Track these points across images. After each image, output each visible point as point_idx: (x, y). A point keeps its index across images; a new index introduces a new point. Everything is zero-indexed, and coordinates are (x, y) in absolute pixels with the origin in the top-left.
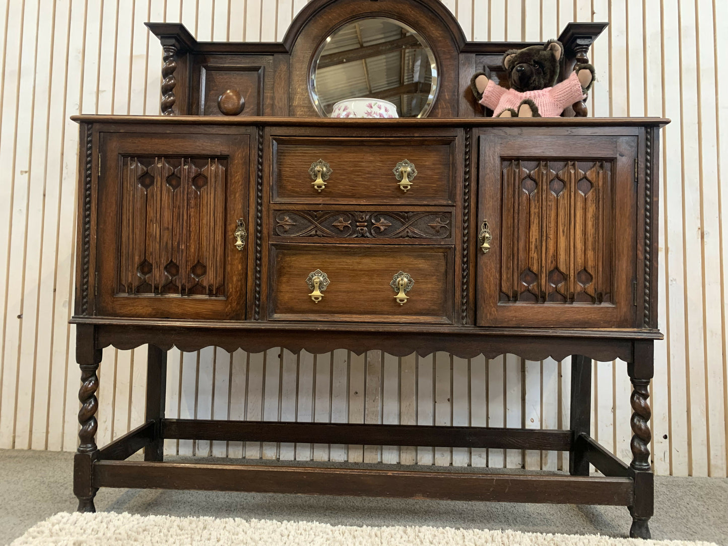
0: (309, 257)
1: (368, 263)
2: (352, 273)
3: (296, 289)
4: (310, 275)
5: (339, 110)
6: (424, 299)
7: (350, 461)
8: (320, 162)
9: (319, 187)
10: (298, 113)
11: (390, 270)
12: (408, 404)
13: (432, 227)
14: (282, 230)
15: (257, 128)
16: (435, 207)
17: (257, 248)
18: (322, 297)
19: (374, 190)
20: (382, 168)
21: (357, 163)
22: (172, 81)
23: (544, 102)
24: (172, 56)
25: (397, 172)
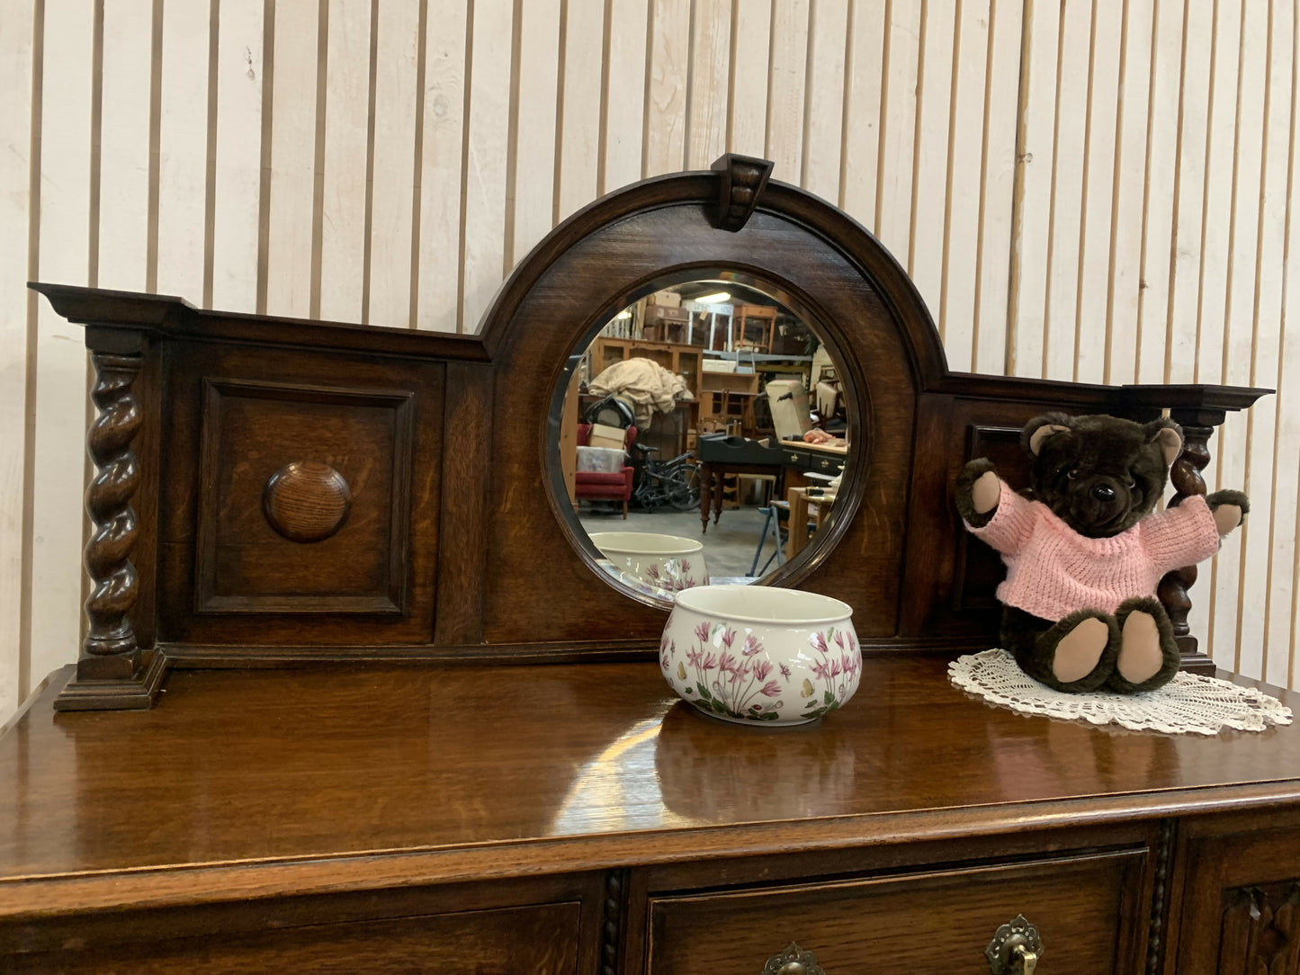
8: (792, 952)
10: (512, 533)
20: (959, 945)
21: (894, 940)
24: (126, 390)
25: (995, 953)
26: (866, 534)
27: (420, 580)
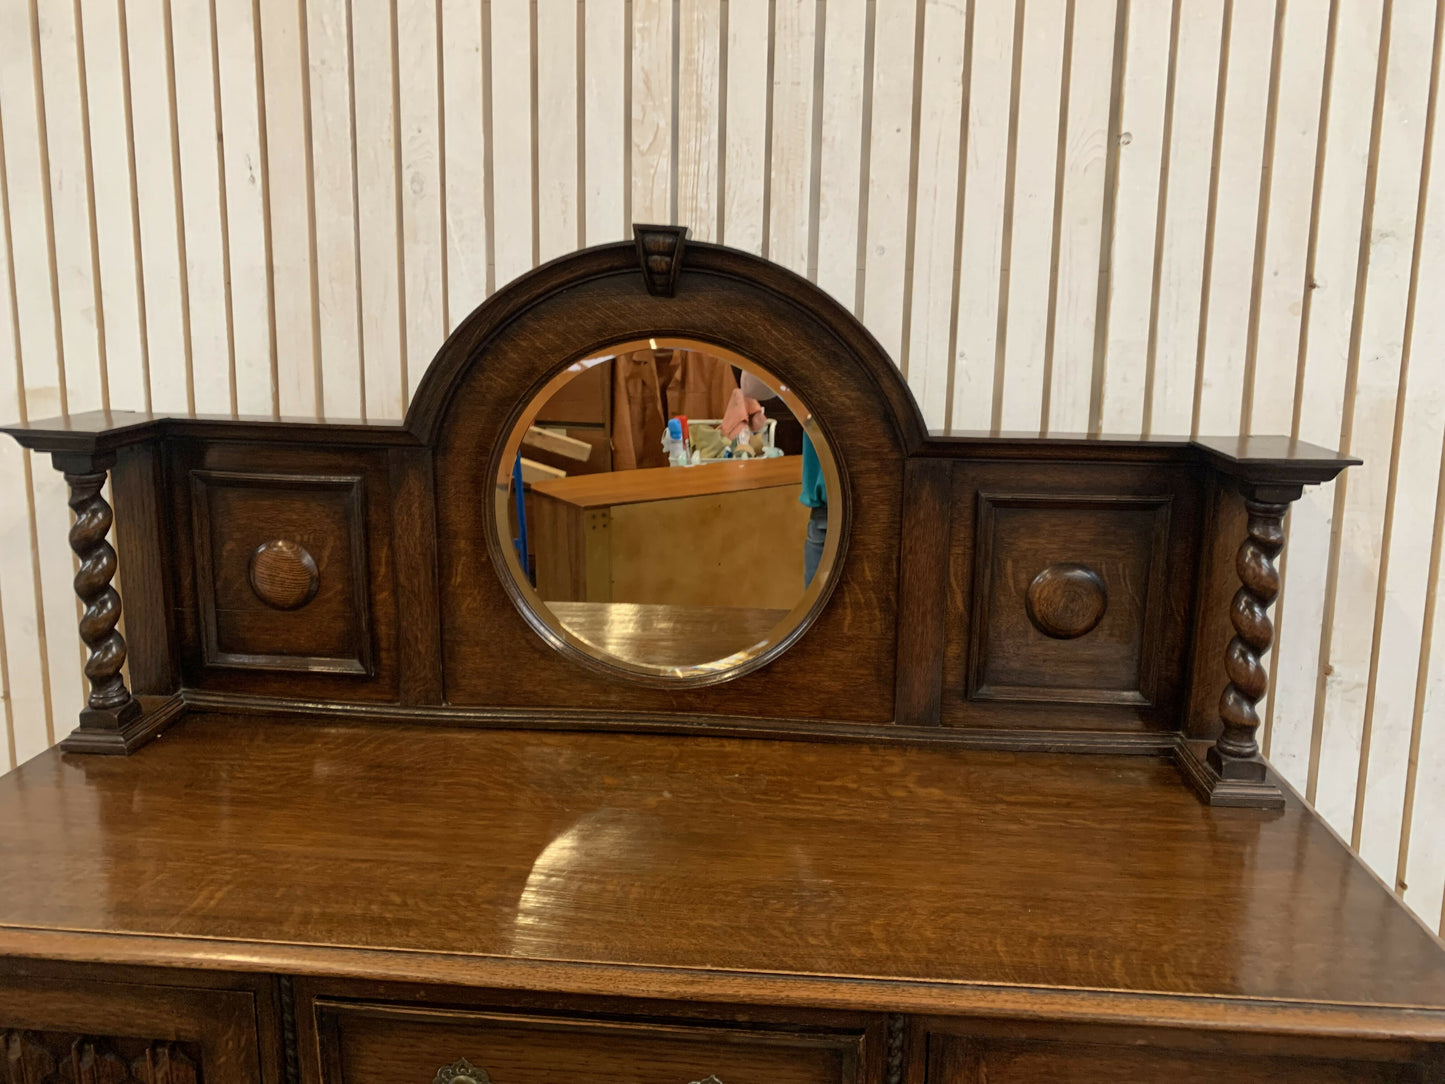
8: (463, 1067)
10: (465, 605)
21: (569, 1074)
26: (849, 611)
27: (384, 644)
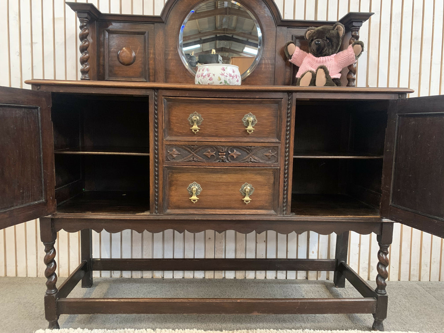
0: (190, 174)
1: (226, 178)
2: (216, 184)
3: (180, 194)
4: (190, 185)
5: (203, 70)
6: (261, 199)
7: (206, 278)
8: (195, 114)
9: (195, 130)
10: (172, 64)
11: (240, 182)
12: (241, 244)
13: (266, 156)
14: (172, 158)
15: (153, 91)
16: (269, 143)
17: (155, 169)
18: (198, 199)
19: (230, 132)
20: (235, 118)
21: (219, 114)
22: (87, 43)
23: (331, 65)
24: (85, 25)
25: (245, 121)
26: (264, 65)
27: (151, 74)
